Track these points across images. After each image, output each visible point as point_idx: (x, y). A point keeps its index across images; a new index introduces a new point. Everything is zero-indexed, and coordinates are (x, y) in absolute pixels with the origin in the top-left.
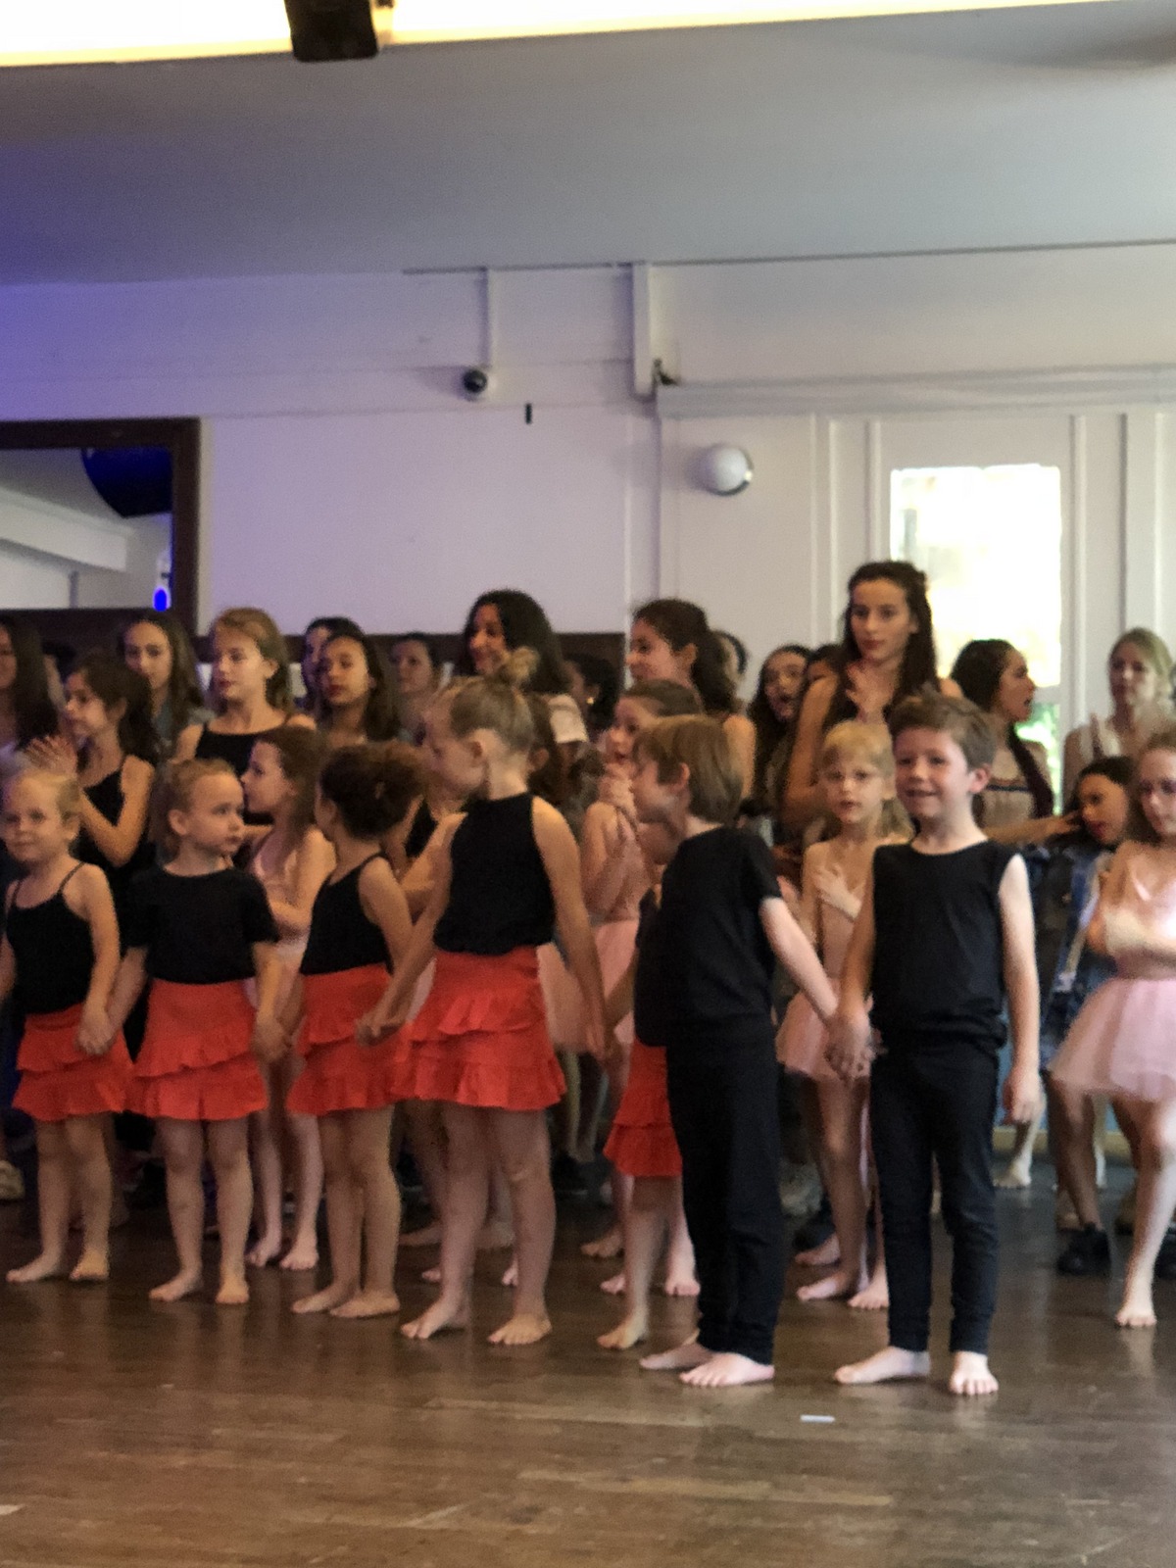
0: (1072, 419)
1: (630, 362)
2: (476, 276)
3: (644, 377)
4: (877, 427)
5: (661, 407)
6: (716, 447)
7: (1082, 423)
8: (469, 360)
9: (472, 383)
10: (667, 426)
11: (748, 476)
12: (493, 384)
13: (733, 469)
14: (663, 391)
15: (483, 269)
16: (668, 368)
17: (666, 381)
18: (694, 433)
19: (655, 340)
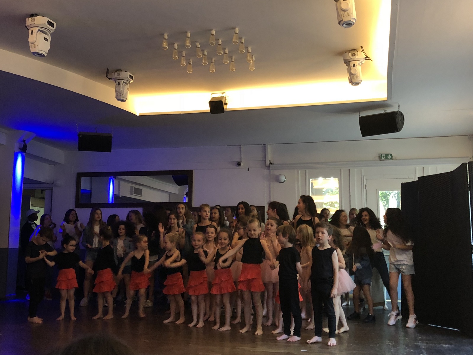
0: (340, 170)
1: (265, 161)
2: (240, 146)
3: (268, 163)
4: (307, 171)
5: (270, 168)
6: (280, 175)
7: (342, 170)
8: (239, 161)
9: (239, 164)
10: (271, 171)
11: (285, 180)
12: (242, 164)
13: (283, 179)
14: (270, 165)
15: (241, 145)
16: (272, 162)
17: (271, 164)
18: (277, 173)
19: (270, 156)
